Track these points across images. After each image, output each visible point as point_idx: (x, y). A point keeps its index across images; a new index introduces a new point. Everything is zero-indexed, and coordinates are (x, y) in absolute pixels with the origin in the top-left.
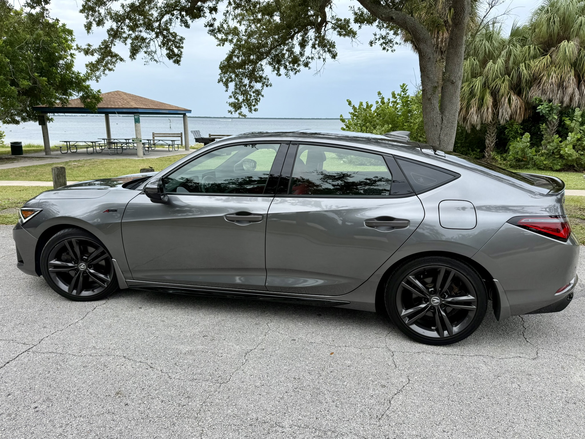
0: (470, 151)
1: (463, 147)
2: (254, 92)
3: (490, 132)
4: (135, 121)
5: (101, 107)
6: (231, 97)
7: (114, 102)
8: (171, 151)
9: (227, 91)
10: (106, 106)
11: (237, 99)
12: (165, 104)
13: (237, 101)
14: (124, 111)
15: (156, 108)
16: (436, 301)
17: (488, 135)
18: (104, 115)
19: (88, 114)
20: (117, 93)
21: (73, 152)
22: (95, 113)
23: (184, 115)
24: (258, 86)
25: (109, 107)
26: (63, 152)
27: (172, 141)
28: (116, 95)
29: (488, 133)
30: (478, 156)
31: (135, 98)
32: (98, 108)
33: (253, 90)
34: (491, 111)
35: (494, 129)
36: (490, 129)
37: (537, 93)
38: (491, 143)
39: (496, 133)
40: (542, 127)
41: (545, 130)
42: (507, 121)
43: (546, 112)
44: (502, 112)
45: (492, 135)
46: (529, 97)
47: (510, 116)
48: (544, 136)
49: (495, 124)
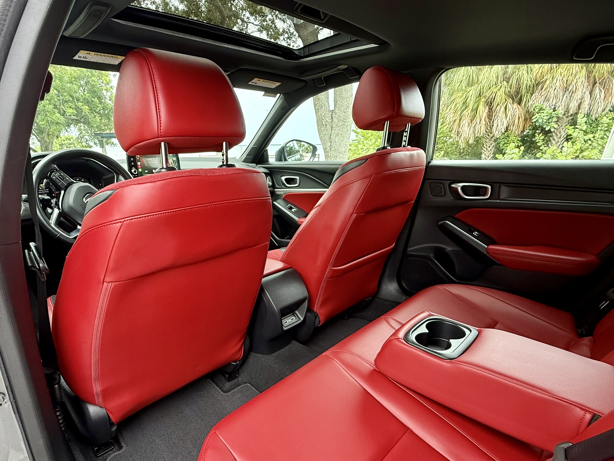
34: (484, 122)
35: (491, 142)
36: (487, 142)
37: (539, 100)
38: (487, 158)
39: (493, 147)
40: (539, 138)
41: (542, 141)
42: (502, 132)
43: (543, 121)
44: (497, 123)
45: (489, 149)
46: (530, 105)
47: (506, 127)
48: (541, 148)
49: (492, 137)
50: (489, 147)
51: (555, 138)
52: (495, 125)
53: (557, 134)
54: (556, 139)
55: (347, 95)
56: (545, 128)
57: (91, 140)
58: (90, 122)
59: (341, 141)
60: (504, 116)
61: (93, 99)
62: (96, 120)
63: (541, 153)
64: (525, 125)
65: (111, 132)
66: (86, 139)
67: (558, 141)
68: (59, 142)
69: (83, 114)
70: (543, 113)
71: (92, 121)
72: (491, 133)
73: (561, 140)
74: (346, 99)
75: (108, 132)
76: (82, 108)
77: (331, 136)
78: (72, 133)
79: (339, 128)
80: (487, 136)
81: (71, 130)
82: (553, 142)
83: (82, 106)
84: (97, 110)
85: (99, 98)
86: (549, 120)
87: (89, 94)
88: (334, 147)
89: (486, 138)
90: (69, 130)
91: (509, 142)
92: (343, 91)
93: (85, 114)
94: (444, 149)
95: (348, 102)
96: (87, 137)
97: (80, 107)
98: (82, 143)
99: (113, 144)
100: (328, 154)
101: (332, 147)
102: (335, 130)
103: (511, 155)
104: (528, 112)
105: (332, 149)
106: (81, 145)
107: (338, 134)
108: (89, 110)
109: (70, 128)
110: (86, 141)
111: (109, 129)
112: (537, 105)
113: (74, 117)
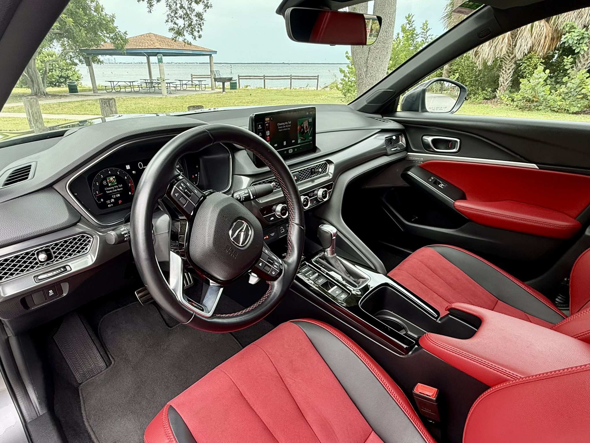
0: (480, 91)
1: (472, 86)
2: (196, 16)
3: (506, 68)
4: (158, 63)
5: (131, 48)
6: (167, 21)
8: (198, 91)
9: (151, 12)
10: (134, 48)
11: (176, 23)
13: (176, 26)
15: (179, 48)
17: (503, 71)
18: (146, 57)
20: (149, 35)
21: (117, 91)
23: (210, 55)
25: (137, 47)
26: (108, 91)
27: (199, 81)
29: (503, 70)
30: (487, 96)
32: (126, 49)
33: (194, 13)
34: (507, 41)
35: (511, 64)
36: (506, 64)
37: (571, 16)
38: (505, 81)
39: (513, 69)
40: (567, 61)
41: (570, 64)
42: (525, 54)
43: (573, 42)
44: (520, 42)
45: (508, 72)
46: (560, 22)
47: (530, 48)
48: (568, 72)
49: (513, 58)
50: (509, 69)
51: (582, 60)
52: (518, 45)
53: (584, 56)
54: (583, 62)
55: (390, 10)
56: (575, 50)
57: (75, 57)
58: (75, 37)
59: (379, 66)
60: (530, 35)
61: (78, 10)
62: (82, 34)
63: (567, 78)
64: (550, 45)
65: (99, 48)
66: (70, 55)
67: (584, 64)
68: (41, 59)
69: (67, 27)
70: (574, 32)
71: (78, 35)
72: (512, 54)
73: (587, 63)
74: (389, 15)
75: (94, 48)
76: (67, 20)
77: (367, 60)
78: (55, 49)
79: (378, 50)
80: (508, 57)
81: (54, 45)
82: (579, 64)
83: (65, 18)
84: (82, 24)
85: (84, 9)
86: (580, 41)
87: (72, 5)
88: (370, 73)
89: (506, 59)
90: (51, 45)
91: (531, 65)
92: (387, 5)
93: (69, 27)
94: (459, 71)
95: (391, 19)
96: (71, 54)
97: (64, 20)
98: (66, 60)
99: (99, 61)
100: (363, 82)
101: (368, 72)
102: (373, 52)
103: (539, 79)
104: (556, 30)
105: (368, 76)
106: (65, 63)
107: (376, 57)
108: (73, 23)
109: (53, 43)
110: (70, 58)
111: (96, 45)
112: (568, 22)
113: (57, 30)
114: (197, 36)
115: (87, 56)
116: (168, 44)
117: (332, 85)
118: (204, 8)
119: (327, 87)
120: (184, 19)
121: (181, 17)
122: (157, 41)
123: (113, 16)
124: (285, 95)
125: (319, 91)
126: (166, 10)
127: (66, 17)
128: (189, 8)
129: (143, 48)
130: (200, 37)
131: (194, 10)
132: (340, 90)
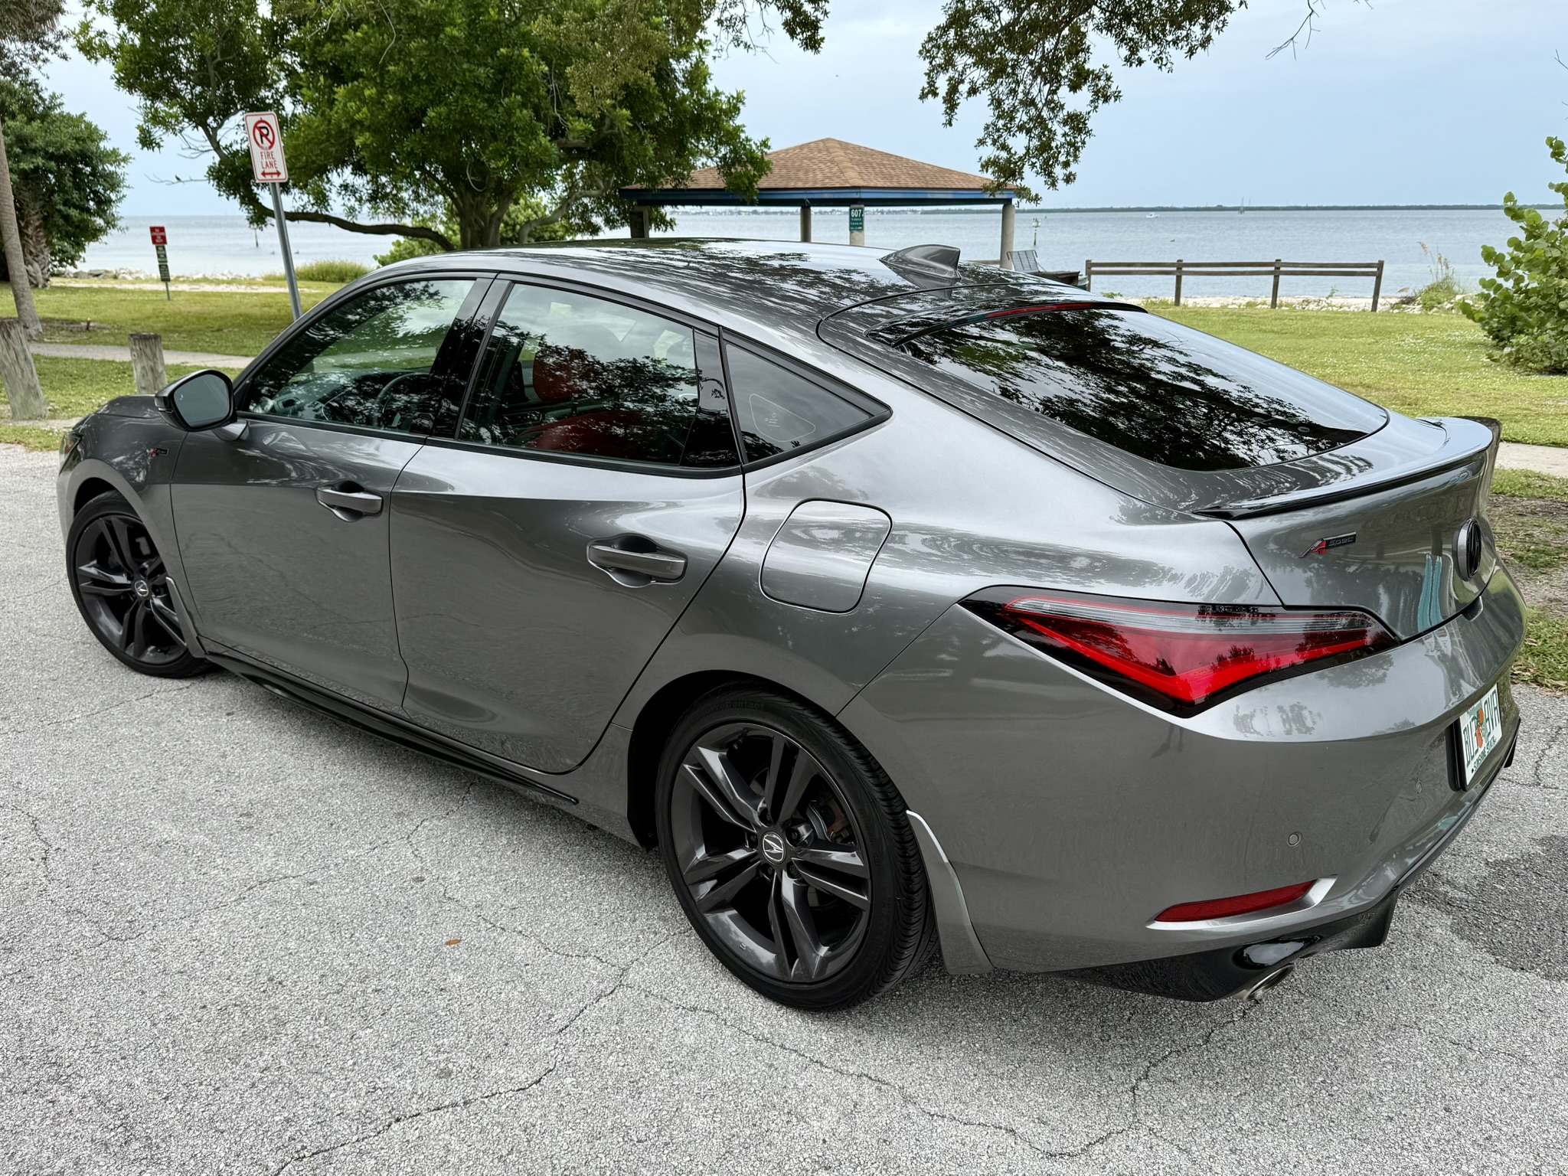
2: (1065, 123)
4: (851, 226)
5: (773, 185)
6: (982, 142)
7: (807, 172)
9: (950, 124)
10: (782, 185)
11: (1004, 147)
12: (951, 172)
13: (1004, 155)
14: (826, 196)
15: (917, 185)
16: (777, 849)
18: (799, 209)
19: (836, 208)
20: (826, 145)
22: (752, 204)
23: (1007, 203)
24: (1075, 101)
25: (792, 185)
28: (820, 151)
31: (865, 157)
32: (760, 188)
33: (1062, 115)
75: (666, 186)
99: (663, 220)
114: (1061, 176)
115: (638, 209)
116: (882, 172)
117: (1433, 294)
118: (1092, 101)
119: (1409, 301)
120: (1029, 131)
121: (1021, 128)
122: (850, 165)
123: (739, 99)
124: (1265, 331)
125: (1382, 314)
126: (988, 115)
127: (614, 106)
128: (1048, 103)
129: (807, 186)
130: (1069, 179)
131: (1062, 107)
132: (1477, 318)
